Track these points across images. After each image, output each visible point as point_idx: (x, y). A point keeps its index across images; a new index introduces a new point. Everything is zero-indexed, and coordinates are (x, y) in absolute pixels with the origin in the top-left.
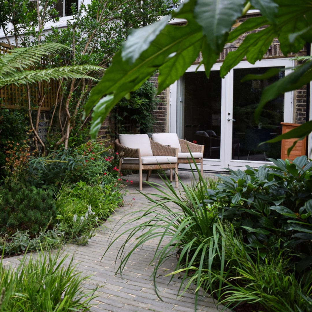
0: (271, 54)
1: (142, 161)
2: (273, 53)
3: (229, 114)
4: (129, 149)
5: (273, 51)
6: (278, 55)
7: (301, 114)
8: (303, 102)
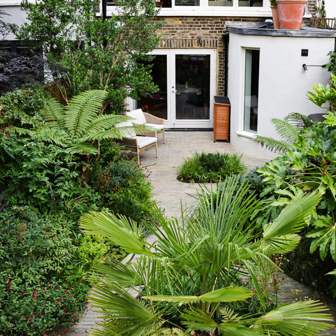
0: (201, 46)
1: (139, 146)
2: (203, 46)
3: (173, 87)
4: (127, 139)
5: (203, 44)
6: (206, 47)
7: (221, 88)
8: (222, 80)
